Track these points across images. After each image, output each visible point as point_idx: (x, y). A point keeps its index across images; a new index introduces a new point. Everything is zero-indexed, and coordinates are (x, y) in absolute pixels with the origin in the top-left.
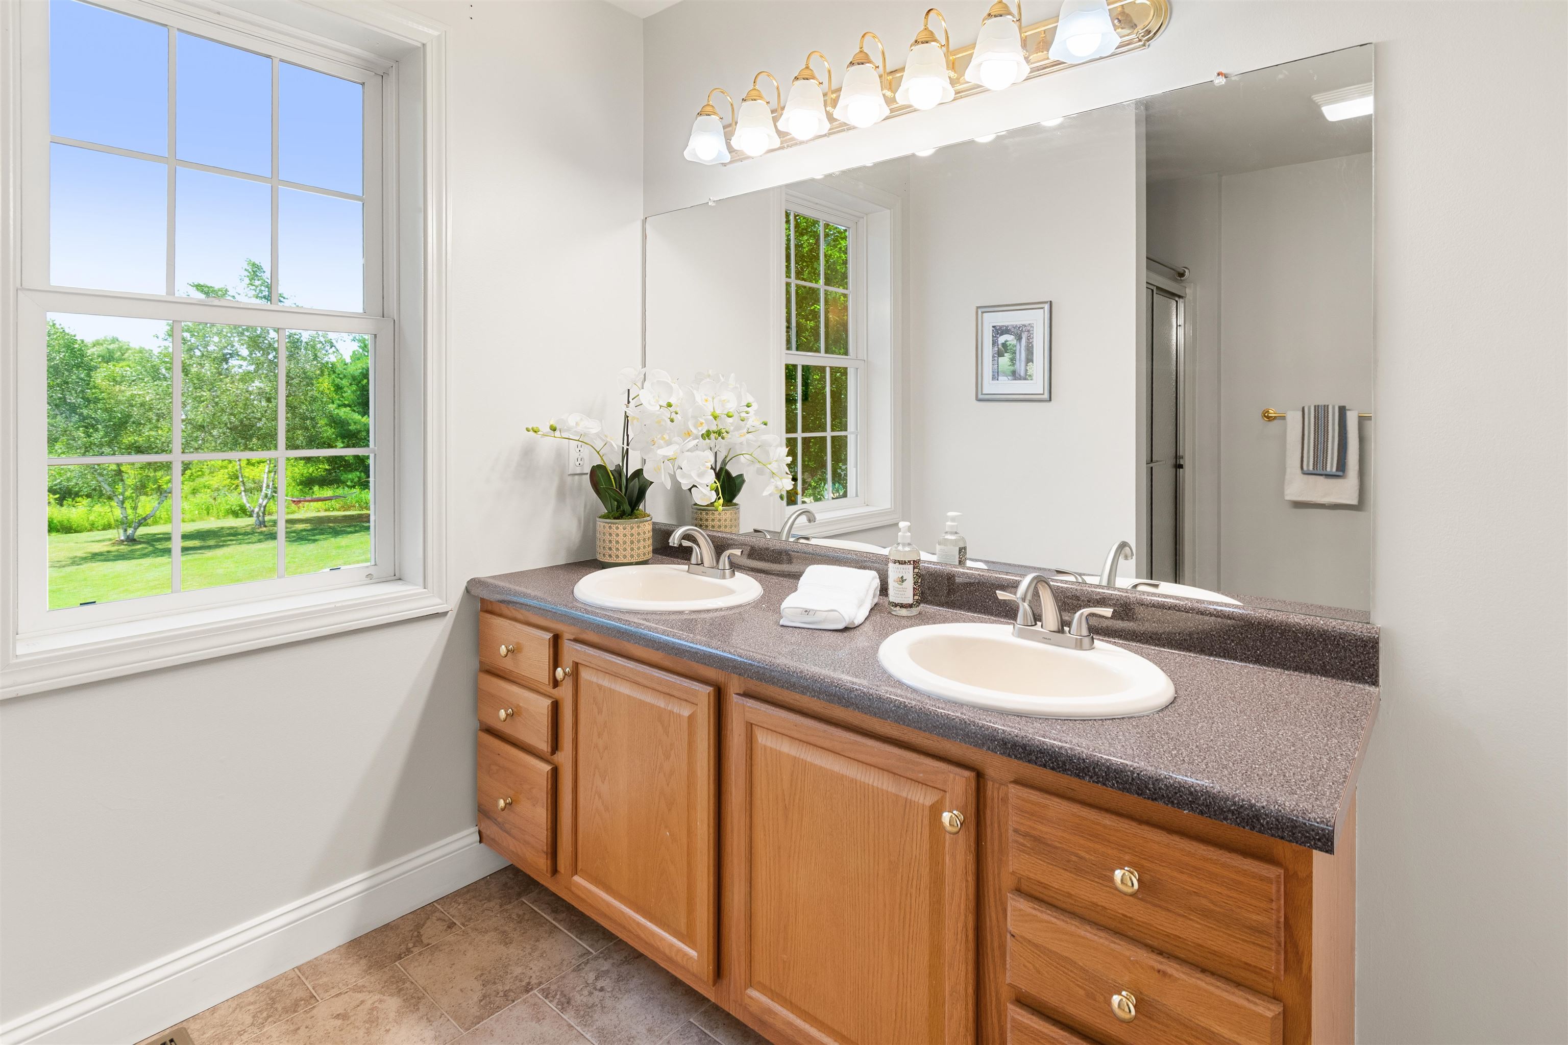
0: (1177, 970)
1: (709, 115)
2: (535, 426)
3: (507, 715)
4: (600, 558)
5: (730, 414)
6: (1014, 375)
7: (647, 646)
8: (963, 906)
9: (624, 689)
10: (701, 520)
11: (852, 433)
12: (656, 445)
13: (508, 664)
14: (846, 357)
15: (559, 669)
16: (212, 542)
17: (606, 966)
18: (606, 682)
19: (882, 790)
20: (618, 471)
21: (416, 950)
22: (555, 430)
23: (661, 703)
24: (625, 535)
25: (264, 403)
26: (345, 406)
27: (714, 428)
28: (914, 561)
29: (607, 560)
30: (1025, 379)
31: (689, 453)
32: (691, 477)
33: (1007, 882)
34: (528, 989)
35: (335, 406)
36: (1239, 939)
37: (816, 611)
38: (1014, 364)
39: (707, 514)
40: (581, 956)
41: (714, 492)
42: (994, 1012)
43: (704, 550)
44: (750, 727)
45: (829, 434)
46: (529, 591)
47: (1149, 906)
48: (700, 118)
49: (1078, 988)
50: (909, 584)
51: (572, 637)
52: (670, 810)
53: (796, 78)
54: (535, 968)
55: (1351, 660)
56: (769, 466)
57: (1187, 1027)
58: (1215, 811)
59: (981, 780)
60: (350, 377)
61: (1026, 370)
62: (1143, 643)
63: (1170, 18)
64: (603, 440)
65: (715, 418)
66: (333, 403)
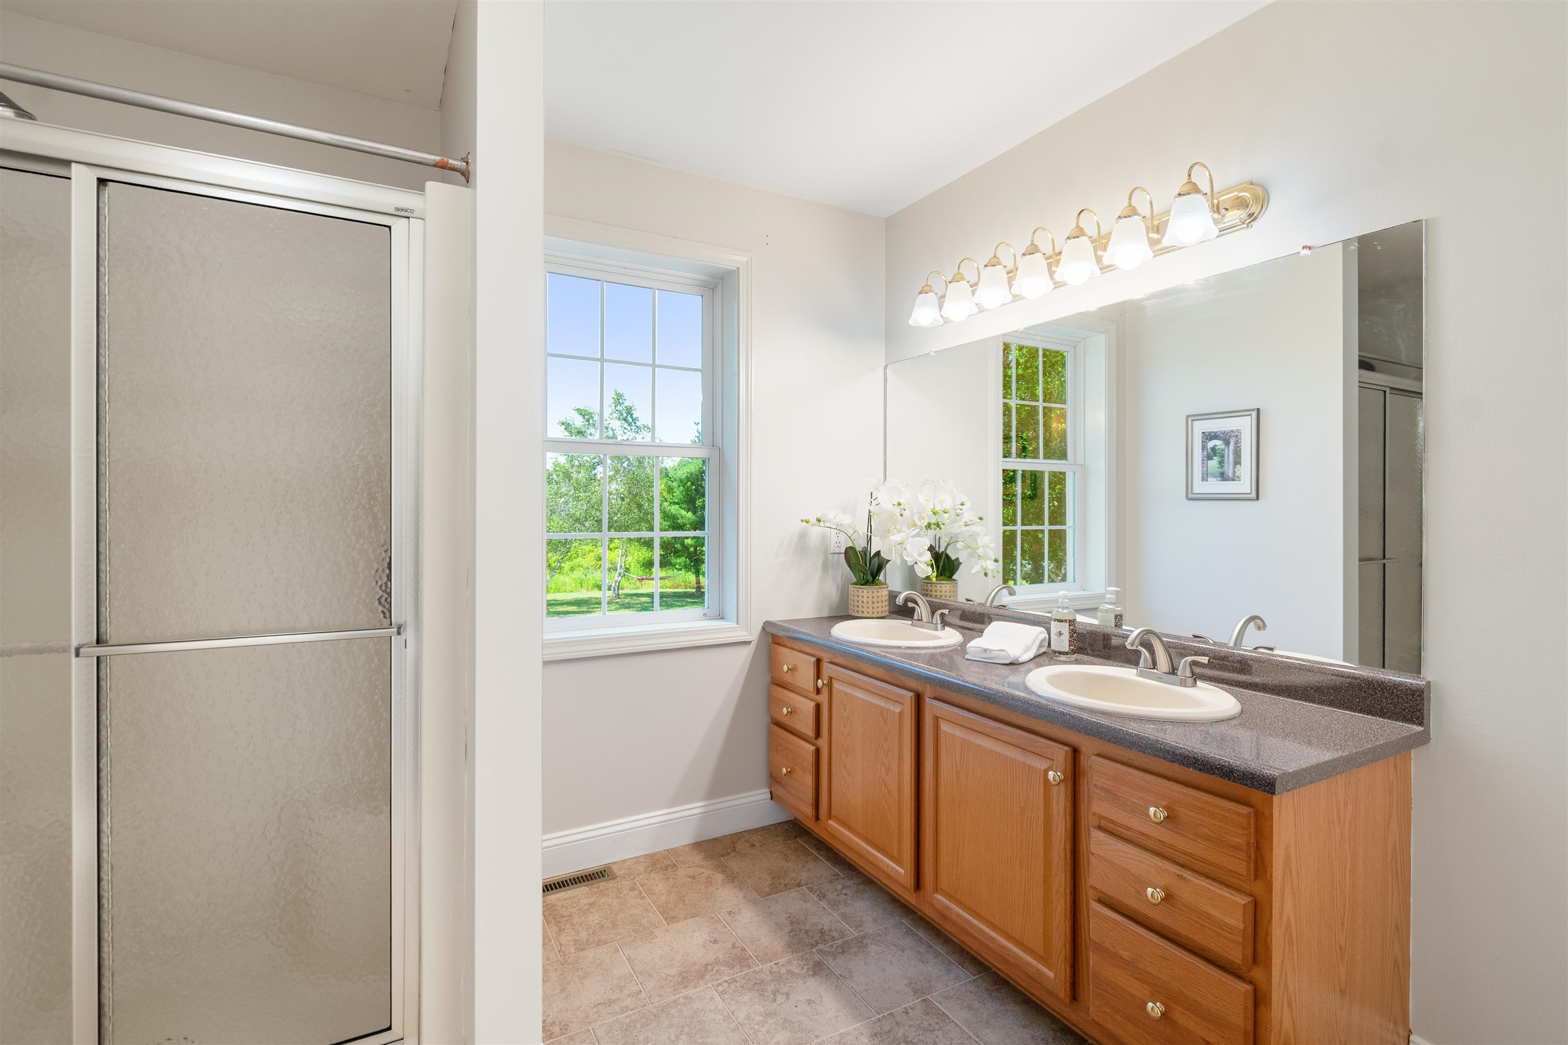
0: (1190, 875)
1: (927, 293)
2: (807, 519)
3: (788, 712)
4: (851, 613)
5: (946, 511)
6: (1223, 477)
7: (873, 665)
8: (1063, 835)
9: (860, 694)
10: (927, 590)
11: (1070, 527)
12: (891, 533)
13: (788, 678)
14: (1064, 462)
15: (820, 680)
16: (584, 609)
17: (850, 883)
18: (849, 690)
19: (1015, 760)
20: (865, 552)
21: (733, 854)
22: (820, 521)
23: (882, 703)
24: (868, 597)
25: (620, 502)
26: (675, 503)
27: (933, 521)
28: (1069, 620)
29: (855, 614)
30: (1233, 480)
31: (912, 539)
32: (912, 556)
33: (1093, 821)
34: (799, 885)
35: (668, 503)
36: (1226, 854)
37: (992, 650)
38: (1222, 467)
39: (931, 586)
40: (834, 875)
41: (930, 567)
42: (1085, 908)
43: (922, 610)
44: (936, 719)
45: (1046, 527)
46: (801, 630)
47: (1173, 834)
48: (921, 296)
49: (1131, 888)
50: (1066, 637)
51: (828, 661)
52: (887, 775)
53: (986, 266)
54: (804, 876)
55: (1403, 706)
56: (977, 551)
57: (1194, 911)
58: (1208, 769)
59: (1077, 754)
60: (678, 480)
61: (1234, 472)
62: (1244, 689)
63: (1266, 210)
64: (853, 529)
65: (934, 514)
66: (666, 501)
